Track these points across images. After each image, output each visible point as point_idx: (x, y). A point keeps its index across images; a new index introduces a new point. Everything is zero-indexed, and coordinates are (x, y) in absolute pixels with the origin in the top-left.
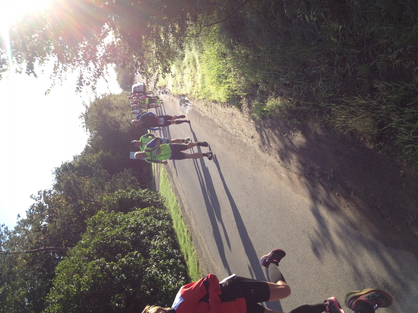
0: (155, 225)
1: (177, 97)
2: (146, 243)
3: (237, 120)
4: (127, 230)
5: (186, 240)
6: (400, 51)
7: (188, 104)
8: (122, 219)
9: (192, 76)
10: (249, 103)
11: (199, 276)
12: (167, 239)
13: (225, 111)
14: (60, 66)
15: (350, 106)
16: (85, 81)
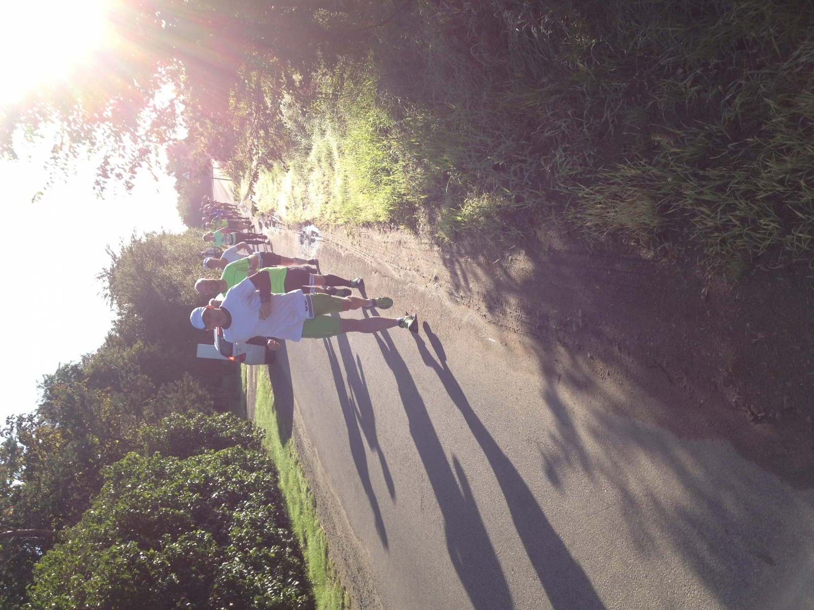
0: (242, 482)
1: (294, 228)
2: (223, 515)
3: (408, 251)
4: (185, 489)
5: (305, 507)
6: (698, 72)
7: (317, 238)
8: (176, 468)
9: (325, 183)
10: (430, 215)
11: (327, 576)
12: (266, 508)
13: (385, 239)
14: (66, 148)
15: (613, 184)
16: (112, 170)
